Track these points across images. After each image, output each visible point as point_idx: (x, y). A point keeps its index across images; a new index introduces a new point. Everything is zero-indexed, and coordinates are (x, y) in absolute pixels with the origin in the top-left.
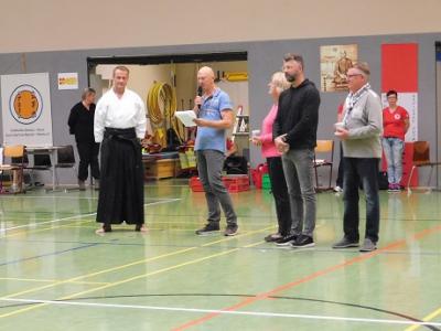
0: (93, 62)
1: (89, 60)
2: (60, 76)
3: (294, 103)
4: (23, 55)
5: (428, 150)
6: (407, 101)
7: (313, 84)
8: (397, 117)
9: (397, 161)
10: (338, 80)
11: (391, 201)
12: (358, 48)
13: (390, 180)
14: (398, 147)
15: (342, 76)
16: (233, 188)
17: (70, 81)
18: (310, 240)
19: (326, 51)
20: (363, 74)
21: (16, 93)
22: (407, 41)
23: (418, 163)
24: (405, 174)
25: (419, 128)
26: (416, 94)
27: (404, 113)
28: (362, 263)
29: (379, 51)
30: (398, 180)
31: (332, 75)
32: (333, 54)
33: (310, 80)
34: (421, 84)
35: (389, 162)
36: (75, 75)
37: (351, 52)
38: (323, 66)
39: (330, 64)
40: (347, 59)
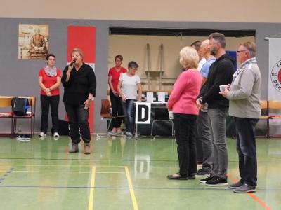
10: (32, 51)
12: (50, 28)
15: (36, 48)
19: (23, 28)
20: (247, 51)
22: (89, 25)
29: (65, 31)
31: (28, 47)
32: (28, 30)
37: (44, 30)
38: (21, 40)
39: (26, 38)
40: (40, 35)
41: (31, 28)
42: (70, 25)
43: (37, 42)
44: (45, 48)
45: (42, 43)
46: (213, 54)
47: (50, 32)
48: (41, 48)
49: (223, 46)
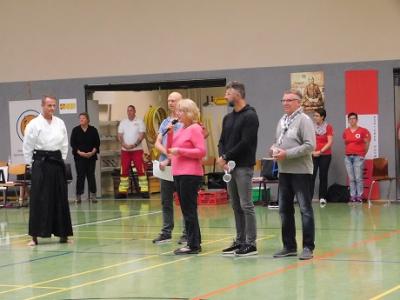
0: (90, 90)
1: (87, 87)
2: (61, 101)
3: (236, 125)
4: (28, 84)
5: (386, 167)
6: (368, 121)
7: (253, 110)
8: (358, 136)
9: (358, 176)
11: (353, 212)
12: (324, 75)
13: (352, 194)
14: (359, 164)
15: (311, 100)
16: (212, 201)
17: (69, 106)
18: (253, 249)
19: (296, 78)
21: (23, 117)
22: (369, 68)
23: (377, 178)
24: (366, 188)
25: (380, 146)
26: (376, 116)
27: (364, 133)
28: (299, 269)
30: (360, 194)
32: (302, 80)
33: (251, 106)
34: (381, 106)
35: (351, 177)
36: (74, 101)
37: (318, 78)
40: (315, 85)
41: (304, 76)
42: (348, 69)
43: (311, 93)
44: (320, 99)
45: (317, 94)
46: (232, 105)
47: (325, 79)
48: (316, 100)
49: (243, 97)
